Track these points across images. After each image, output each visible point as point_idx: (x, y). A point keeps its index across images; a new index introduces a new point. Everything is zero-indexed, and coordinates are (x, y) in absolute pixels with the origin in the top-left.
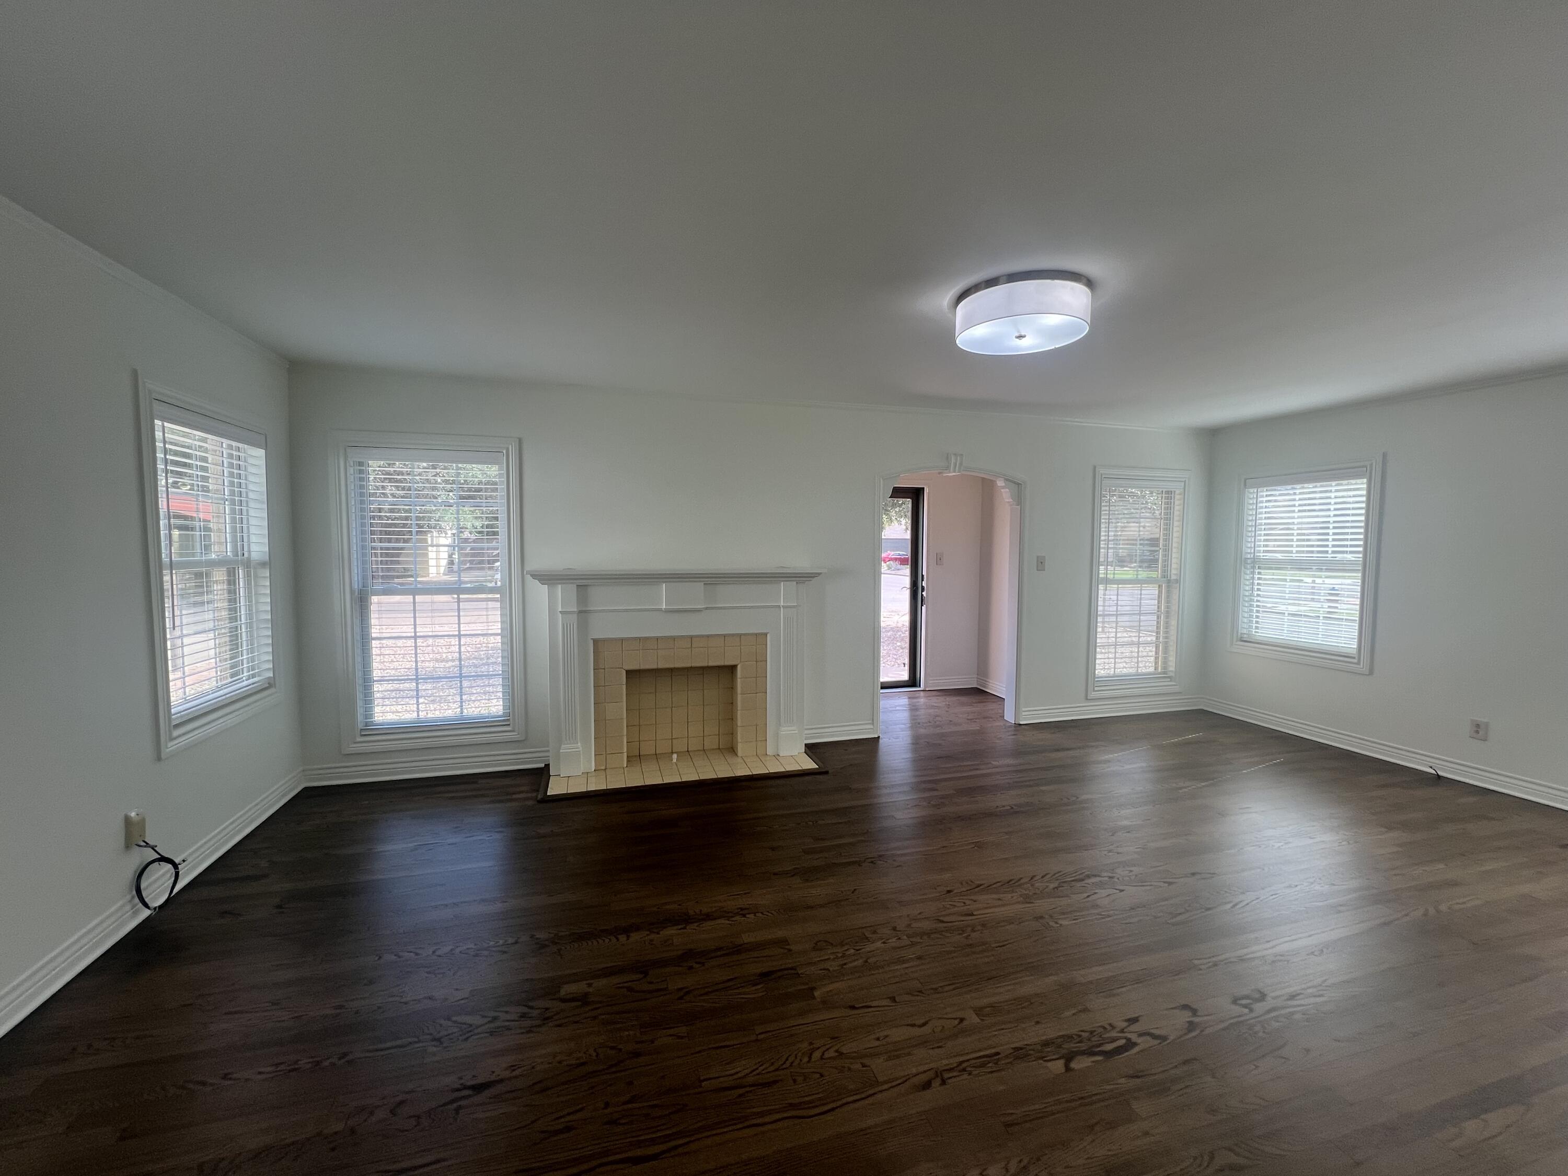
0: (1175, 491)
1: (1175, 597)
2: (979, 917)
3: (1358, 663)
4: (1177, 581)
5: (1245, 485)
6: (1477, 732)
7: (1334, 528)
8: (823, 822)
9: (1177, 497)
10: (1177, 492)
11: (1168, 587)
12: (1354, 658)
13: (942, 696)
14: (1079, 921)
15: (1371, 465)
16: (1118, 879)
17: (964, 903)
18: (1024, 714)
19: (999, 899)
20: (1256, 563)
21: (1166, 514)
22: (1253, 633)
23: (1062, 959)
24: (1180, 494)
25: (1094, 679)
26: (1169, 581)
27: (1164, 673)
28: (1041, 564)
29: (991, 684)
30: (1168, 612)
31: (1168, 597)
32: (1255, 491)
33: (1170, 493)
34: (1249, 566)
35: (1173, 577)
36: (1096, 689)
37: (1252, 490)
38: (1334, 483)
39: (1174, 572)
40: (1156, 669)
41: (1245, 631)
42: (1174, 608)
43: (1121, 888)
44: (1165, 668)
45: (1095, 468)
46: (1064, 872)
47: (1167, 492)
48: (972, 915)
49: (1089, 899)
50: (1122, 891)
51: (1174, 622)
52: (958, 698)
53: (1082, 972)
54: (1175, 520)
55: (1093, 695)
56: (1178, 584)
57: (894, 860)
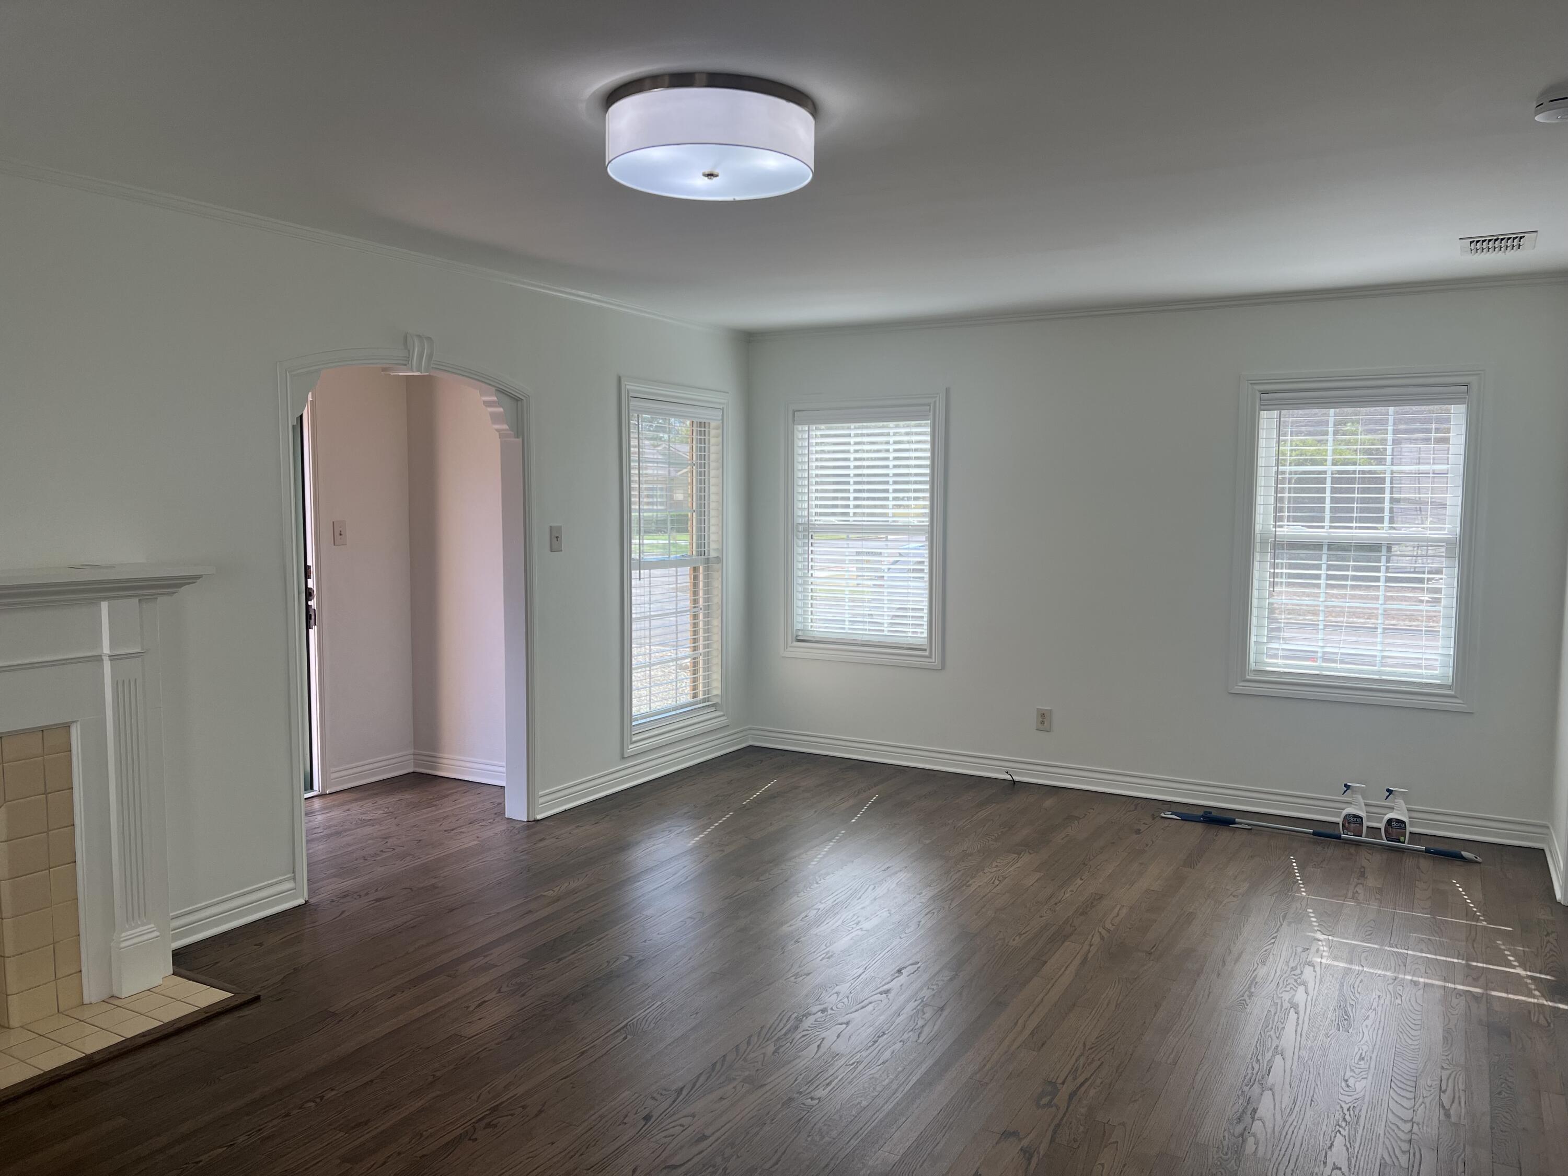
0: (709, 423)
1: (717, 584)
2: (718, 1134)
3: (930, 657)
4: (719, 560)
5: (794, 421)
6: (1043, 723)
7: (895, 483)
8: (333, 1093)
9: (713, 432)
10: (713, 424)
11: (707, 569)
12: (925, 650)
13: (356, 800)
14: (833, 1084)
15: (935, 402)
16: (832, 1009)
17: (682, 1125)
18: (541, 800)
19: (722, 1099)
20: (809, 530)
21: (700, 457)
22: (810, 629)
23: (854, 1143)
24: (717, 428)
25: (631, 723)
26: (708, 561)
27: (707, 700)
28: (555, 539)
29: (445, 761)
30: (708, 608)
31: (707, 584)
32: (807, 429)
33: (703, 425)
34: (800, 535)
35: (713, 554)
36: (634, 739)
37: (800, 427)
38: (892, 424)
39: (713, 546)
40: (695, 696)
41: (799, 627)
42: (716, 600)
43: (845, 1019)
44: (707, 692)
45: (619, 379)
46: (768, 1026)
47: (700, 424)
48: (704, 1138)
49: (822, 1050)
50: (847, 1023)
51: (716, 622)
52: (397, 797)
53: (887, 1148)
54: (711, 467)
55: (631, 749)
56: (720, 565)
57: (524, 1107)
